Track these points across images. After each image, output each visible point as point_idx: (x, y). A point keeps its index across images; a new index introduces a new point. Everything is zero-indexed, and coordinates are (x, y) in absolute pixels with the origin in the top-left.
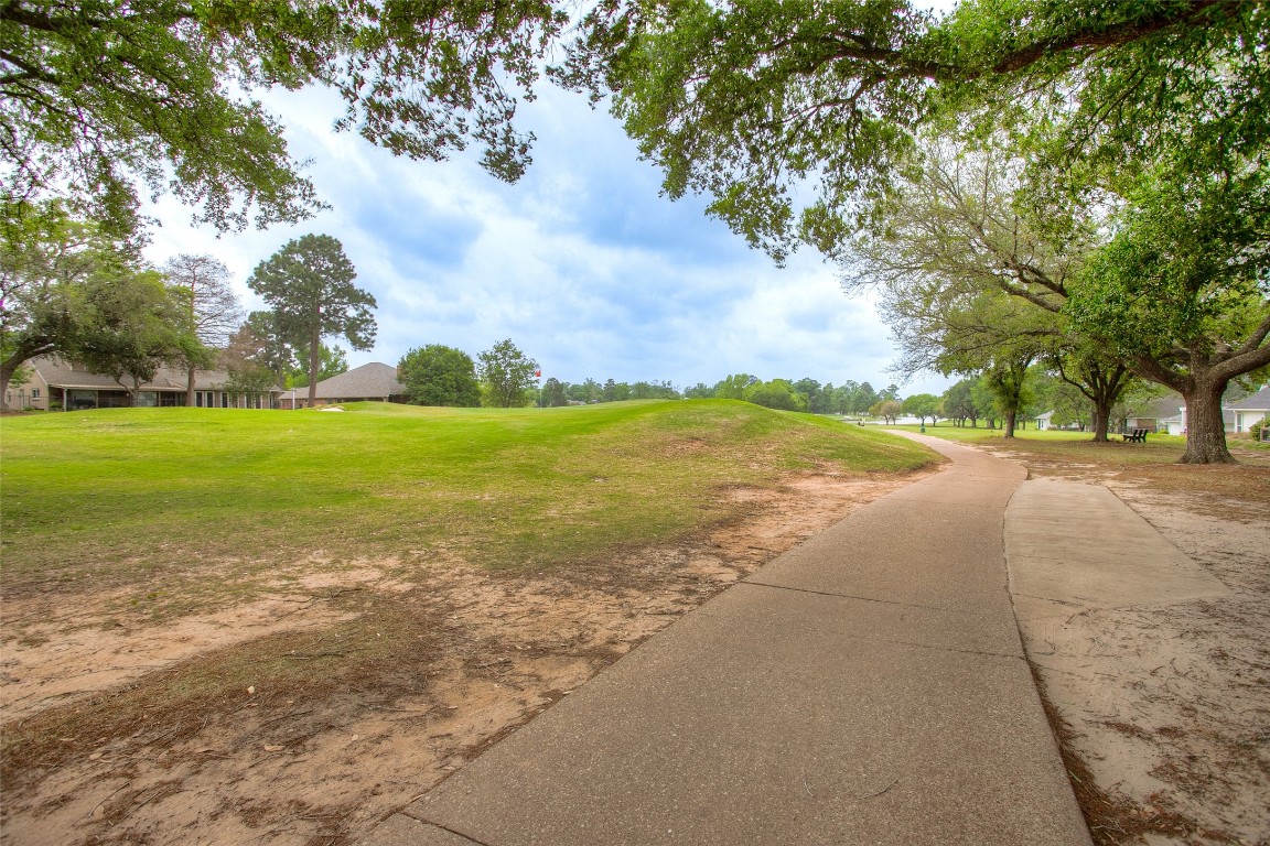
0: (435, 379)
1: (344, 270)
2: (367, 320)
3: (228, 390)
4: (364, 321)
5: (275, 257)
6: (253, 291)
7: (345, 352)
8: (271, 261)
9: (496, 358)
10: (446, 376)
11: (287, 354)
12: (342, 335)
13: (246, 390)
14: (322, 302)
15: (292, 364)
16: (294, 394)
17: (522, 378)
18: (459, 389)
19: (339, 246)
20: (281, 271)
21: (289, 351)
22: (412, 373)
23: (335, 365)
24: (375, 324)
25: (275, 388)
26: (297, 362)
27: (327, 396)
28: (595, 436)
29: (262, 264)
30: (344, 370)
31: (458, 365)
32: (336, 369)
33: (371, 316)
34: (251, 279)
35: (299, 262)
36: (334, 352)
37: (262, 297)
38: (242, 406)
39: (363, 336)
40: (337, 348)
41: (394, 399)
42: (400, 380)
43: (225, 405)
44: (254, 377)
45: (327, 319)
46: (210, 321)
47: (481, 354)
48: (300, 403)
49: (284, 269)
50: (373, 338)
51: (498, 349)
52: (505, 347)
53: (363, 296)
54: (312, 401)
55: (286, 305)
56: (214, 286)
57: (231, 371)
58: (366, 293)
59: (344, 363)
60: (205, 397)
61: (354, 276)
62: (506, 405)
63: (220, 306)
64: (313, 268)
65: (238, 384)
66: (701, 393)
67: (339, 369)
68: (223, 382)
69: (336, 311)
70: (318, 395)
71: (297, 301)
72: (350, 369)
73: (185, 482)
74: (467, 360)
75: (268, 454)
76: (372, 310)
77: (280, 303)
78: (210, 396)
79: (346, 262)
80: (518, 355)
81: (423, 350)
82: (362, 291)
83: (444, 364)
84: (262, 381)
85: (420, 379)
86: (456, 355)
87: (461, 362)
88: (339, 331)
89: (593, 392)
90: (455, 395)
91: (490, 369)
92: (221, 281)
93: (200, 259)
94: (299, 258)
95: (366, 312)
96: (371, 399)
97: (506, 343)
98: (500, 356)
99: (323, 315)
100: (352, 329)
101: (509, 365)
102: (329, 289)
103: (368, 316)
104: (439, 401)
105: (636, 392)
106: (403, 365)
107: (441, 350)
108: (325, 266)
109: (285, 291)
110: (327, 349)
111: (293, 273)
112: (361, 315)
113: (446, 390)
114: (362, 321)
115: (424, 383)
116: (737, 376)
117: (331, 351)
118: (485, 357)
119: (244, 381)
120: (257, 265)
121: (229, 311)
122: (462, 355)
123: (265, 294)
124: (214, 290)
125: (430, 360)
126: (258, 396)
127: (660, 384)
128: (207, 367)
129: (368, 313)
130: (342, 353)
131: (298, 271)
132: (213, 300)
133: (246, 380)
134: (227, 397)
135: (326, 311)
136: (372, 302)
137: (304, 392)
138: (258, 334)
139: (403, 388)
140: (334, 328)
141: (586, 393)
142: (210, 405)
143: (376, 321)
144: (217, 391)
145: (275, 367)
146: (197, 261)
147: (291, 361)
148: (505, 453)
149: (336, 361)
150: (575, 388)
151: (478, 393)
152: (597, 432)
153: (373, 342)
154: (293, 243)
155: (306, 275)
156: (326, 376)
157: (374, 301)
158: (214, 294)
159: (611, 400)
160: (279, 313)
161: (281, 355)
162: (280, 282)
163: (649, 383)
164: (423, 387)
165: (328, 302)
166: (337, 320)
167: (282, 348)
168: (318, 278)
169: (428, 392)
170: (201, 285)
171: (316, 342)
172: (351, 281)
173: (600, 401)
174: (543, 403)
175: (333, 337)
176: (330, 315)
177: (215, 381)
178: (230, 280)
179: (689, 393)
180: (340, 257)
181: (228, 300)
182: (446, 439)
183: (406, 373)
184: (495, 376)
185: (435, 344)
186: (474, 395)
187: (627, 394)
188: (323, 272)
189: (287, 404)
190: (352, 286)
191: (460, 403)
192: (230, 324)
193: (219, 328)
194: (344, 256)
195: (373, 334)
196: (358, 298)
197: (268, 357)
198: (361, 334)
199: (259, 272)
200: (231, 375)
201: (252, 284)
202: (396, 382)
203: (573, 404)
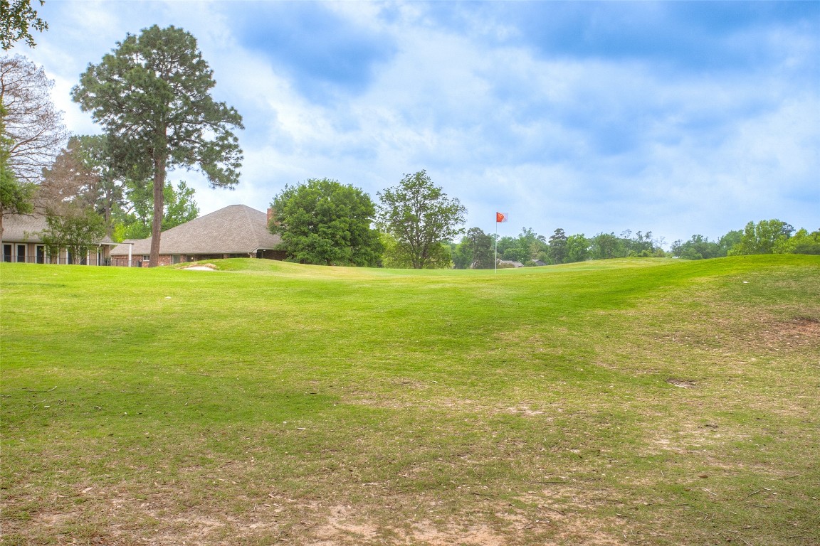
0: (322, 227)
1: (199, 77)
2: (230, 146)
3: (46, 242)
4: (225, 146)
5: (108, 58)
6: (78, 105)
7: (193, 191)
8: (103, 64)
9: (403, 198)
10: (336, 223)
11: (117, 194)
12: (196, 165)
13: (70, 242)
14: (170, 120)
15: (122, 207)
16: (129, 248)
17: (440, 227)
18: (354, 242)
19: (193, 42)
20: (116, 77)
21: (120, 189)
22: (289, 218)
23: (181, 208)
24: (241, 152)
25: (106, 240)
26: (131, 204)
27: (173, 251)
28: (631, 312)
29: (90, 69)
30: (193, 215)
31: (353, 209)
32: (183, 215)
33: (236, 139)
34: (76, 89)
35: (139, 65)
36: (179, 191)
37: (90, 113)
38: (62, 262)
39: (225, 168)
40: (182, 186)
41: (261, 254)
42: (273, 229)
43: (41, 260)
44: (80, 225)
45: (176, 144)
46: (25, 146)
47: (383, 193)
48: (139, 260)
49: (120, 76)
50: (237, 170)
51: (408, 187)
52: (417, 183)
53: (226, 112)
54: (153, 258)
55: (123, 125)
56: (27, 100)
57: (51, 216)
58: (228, 107)
59: (193, 206)
60: (15, 252)
61: (212, 84)
62: (418, 265)
63: (37, 127)
64: (158, 74)
65: (58, 234)
66: (698, 251)
67: (186, 214)
68: (39, 230)
69: (189, 134)
70: (163, 249)
71: (138, 119)
72: (201, 214)
73: (57, 372)
74: (365, 200)
75: (154, 332)
76: (236, 132)
77: (113, 122)
78: (21, 249)
79: (202, 64)
80: (435, 194)
81: (304, 187)
82: (223, 104)
83: (334, 207)
84: (91, 229)
85: (300, 228)
86: (351, 194)
87: (358, 206)
88: (192, 160)
89: (533, 247)
90: (349, 251)
91: (395, 213)
92: (37, 92)
93: (10, 63)
94: (139, 60)
95: (228, 134)
96: (232, 255)
97: (418, 176)
98: (410, 195)
99: (171, 139)
100: (209, 157)
101: (423, 208)
102: (179, 102)
103: (231, 140)
104: (325, 258)
105: (598, 249)
106: (277, 207)
107: (329, 188)
108: (174, 71)
109: (120, 105)
110: (170, 187)
111: (132, 81)
112: (222, 139)
113: (337, 244)
114: (223, 147)
115: (305, 234)
116: (763, 224)
117: (176, 189)
118: (389, 197)
119: (67, 229)
120: (84, 71)
121: (48, 133)
122: (358, 194)
123: (94, 110)
124: (28, 105)
125: (314, 202)
126: (84, 251)
127: (633, 237)
128: (20, 209)
129: (231, 135)
130: (190, 193)
131: (138, 77)
132: (27, 118)
133: (69, 228)
134: (44, 251)
135: (176, 133)
136: (236, 119)
137: (144, 246)
138: (79, 166)
139: (276, 241)
140: (185, 156)
141: (521, 252)
142: (21, 259)
143: (241, 147)
144: (31, 244)
145: (102, 211)
146: (6, 64)
147: (122, 204)
148: (506, 336)
149: (183, 202)
150: (506, 243)
151: (380, 248)
152: (632, 305)
153: (238, 175)
154: (131, 39)
155: (148, 84)
156: (170, 224)
157: (240, 118)
158: (28, 111)
159: (560, 261)
160: (111, 138)
161: (109, 195)
162: (115, 93)
163: (617, 235)
164: (303, 239)
165: (178, 120)
166: (189, 146)
167: (110, 187)
168: (165, 87)
169: (312, 246)
170: (12, 99)
171: (161, 175)
172: (209, 91)
173: (543, 261)
174: (461, 264)
175: (185, 169)
176: (180, 139)
177: (30, 230)
178: (49, 90)
179: (678, 251)
180: (193, 56)
181: (46, 118)
182: (403, 313)
183: (282, 219)
184: (402, 223)
185: (321, 178)
186: (376, 250)
187: (584, 252)
188: (172, 80)
189: (121, 259)
190: (208, 98)
191: (353, 261)
192: (49, 152)
193: (35, 157)
194: (200, 56)
195: (237, 165)
196: (216, 114)
197: (91, 198)
198: (220, 165)
199: (87, 80)
200: (50, 220)
201: (78, 96)
202: (266, 233)
203: (505, 266)
